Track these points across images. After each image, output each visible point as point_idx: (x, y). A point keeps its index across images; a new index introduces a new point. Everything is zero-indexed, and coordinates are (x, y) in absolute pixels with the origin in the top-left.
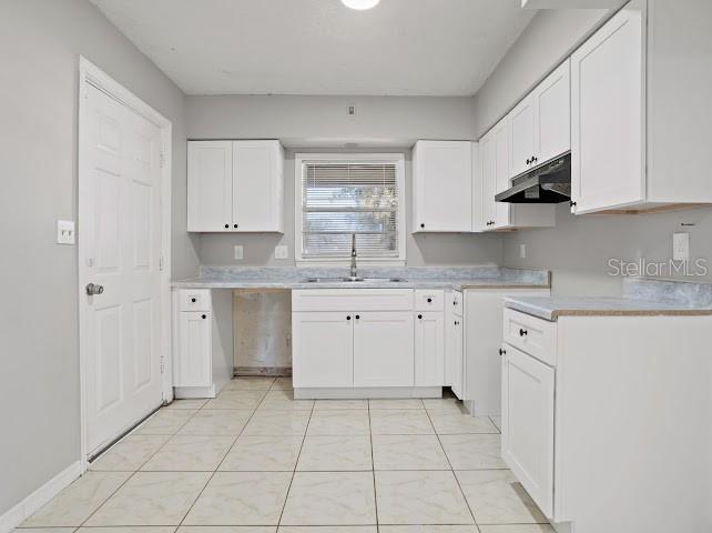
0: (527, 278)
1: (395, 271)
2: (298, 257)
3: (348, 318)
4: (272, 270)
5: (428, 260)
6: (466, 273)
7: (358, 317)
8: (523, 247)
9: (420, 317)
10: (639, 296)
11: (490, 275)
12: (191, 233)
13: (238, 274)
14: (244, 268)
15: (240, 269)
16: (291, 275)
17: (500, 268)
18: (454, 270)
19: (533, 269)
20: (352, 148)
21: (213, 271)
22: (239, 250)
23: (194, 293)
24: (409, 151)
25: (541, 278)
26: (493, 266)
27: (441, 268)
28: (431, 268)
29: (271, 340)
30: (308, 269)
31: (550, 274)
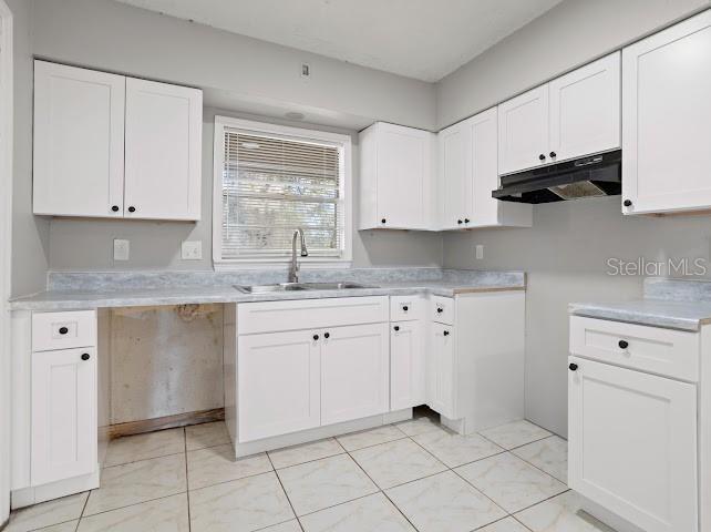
0: (490, 280)
1: (340, 274)
2: (217, 258)
3: (316, 338)
4: (177, 276)
5: (374, 261)
6: (412, 275)
7: (327, 335)
8: (480, 248)
9: (397, 329)
10: (667, 297)
11: (433, 276)
12: (38, 217)
13: (121, 282)
14: (131, 274)
15: (125, 275)
16: (206, 282)
17: (444, 269)
18: (401, 271)
19: (497, 270)
20: (294, 120)
21: (74, 279)
22: (122, 247)
23: (63, 319)
24: (357, 133)
25: (514, 279)
26: (434, 267)
27: (389, 269)
28: (378, 270)
29: (175, 376)
30: (233, 274)
31: (526, 275)
